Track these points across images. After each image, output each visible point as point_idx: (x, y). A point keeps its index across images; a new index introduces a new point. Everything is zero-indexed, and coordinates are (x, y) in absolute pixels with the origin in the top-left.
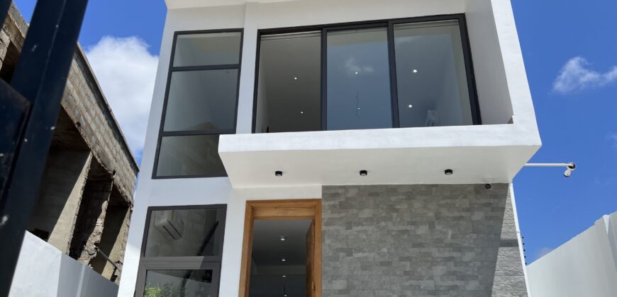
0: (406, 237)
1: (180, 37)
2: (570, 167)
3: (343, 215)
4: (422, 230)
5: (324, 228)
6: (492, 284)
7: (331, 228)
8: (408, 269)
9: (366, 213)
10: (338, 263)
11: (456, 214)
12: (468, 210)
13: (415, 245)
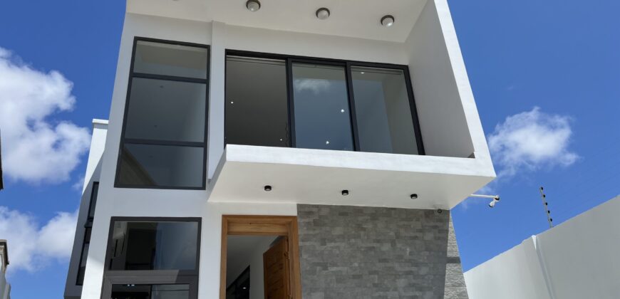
0: (373, 253)
1: (139, 43)
2: (496, 199)
3: (317, 232)
4: (386, 247)
5: (301, 244)
6: (443, 294)
7: (307, 244)
8: (376, 282)
9: (338, 231)
10: (315, 276)
11: (412, 234)
12: (420, 231)
13: (381, 261)
